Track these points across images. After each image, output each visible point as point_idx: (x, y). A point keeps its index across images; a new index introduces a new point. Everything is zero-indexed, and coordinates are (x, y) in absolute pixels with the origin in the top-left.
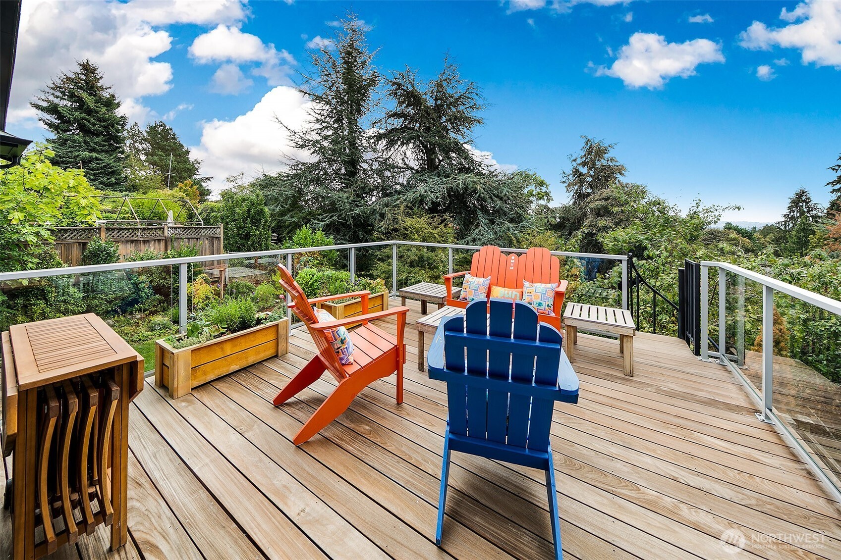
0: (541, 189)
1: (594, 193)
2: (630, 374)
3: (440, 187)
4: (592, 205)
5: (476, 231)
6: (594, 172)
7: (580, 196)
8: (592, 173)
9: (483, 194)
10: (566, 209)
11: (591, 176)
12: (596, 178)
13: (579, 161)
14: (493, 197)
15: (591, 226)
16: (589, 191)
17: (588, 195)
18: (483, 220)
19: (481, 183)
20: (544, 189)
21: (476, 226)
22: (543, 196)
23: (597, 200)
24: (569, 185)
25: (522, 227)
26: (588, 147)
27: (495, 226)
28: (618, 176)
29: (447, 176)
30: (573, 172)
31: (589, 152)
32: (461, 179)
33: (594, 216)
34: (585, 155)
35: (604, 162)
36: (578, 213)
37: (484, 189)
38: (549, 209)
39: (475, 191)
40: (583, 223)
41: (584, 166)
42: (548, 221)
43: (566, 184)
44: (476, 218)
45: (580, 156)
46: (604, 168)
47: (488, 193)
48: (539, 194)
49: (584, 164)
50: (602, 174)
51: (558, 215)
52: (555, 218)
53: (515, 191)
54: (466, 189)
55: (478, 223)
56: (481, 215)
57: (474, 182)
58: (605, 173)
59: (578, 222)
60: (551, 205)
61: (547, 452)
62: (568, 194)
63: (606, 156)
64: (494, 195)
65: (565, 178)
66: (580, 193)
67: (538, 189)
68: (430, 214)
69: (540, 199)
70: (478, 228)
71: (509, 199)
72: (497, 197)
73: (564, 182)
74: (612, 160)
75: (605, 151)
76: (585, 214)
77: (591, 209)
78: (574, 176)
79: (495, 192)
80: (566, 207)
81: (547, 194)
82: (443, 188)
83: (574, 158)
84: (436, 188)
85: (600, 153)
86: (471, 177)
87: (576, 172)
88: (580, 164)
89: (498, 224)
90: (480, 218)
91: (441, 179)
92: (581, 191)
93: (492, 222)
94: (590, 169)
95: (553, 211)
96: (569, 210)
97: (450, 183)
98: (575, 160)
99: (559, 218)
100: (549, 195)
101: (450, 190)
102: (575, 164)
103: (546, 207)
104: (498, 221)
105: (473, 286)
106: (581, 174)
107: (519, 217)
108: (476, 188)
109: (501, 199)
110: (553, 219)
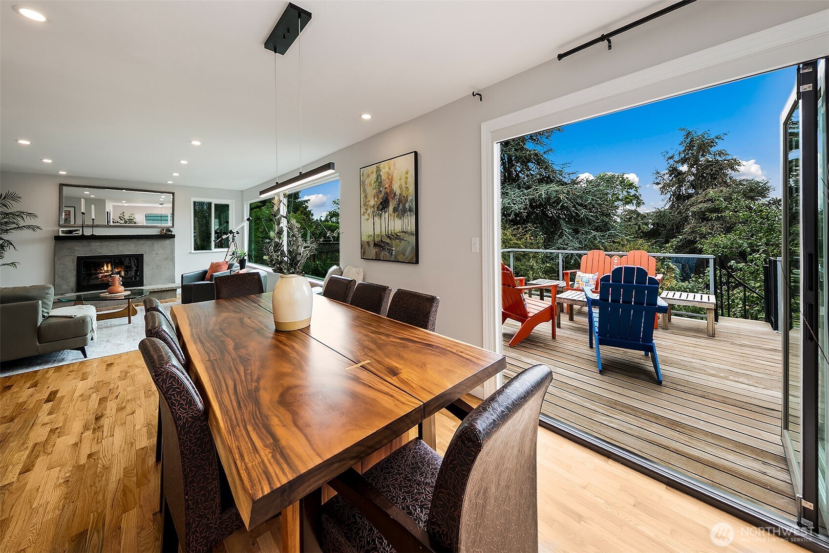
0: (628, 192)
1: (697, 194)
2: (712, 336)
3: (522, 199)
4: (694, 209)
5: (560, 241)
6: (697, 169)
7: (679, 198)
8: (694, 170)
9: (566, 203)
10: (660, 215)
11: (693, 175)
12: (699, 176)
13: (677, 158)
14: (577, 206)
15: (693, 232)
16: (691, 191)
17: (690, 196)
18: (566, 229)
19: (564, 193)
20: (633, 192)
21: (559, 236)
22: (631, 200)
23: (701, 202)
24: (663, 187)
25: (609, 236)
26: (688, 141)
27: (579, 236)
28: (729, 172)
29: (529, 187)
30: (670, 171)
31: (690, 146)
32: (543, 190)
33: (698, 220)
34: (684, 151)
35: (710, 158)
36: (677, 218)
37: (567, 198)
38: (638, 214)
39: (558, 201)
40: (683, 229)
41: (683, 164)
42: (639, 229)
43: (660, 186)
44: (560, 227)
45: (678, 152)
46: (709, 164)
47: (572, 202)
48: (627, 198)
49: (683, 161)
50: (708, 171)
51: (650, 221)
52: (647, 224)
53: (601, 198)
54: (548, 199)
55: (562, 233)
56: (565, 224)
57: (556, 191)
58: (712, 170)
59: (677, 229)
60: (642, 210)
61: (652, 343)
62: (663, 196)
63: (713, 149)
64: (577, 203)
65: (660, 178)
66: (679, 194)
67: (624, 192)
68: (514, 225)
69: (627, 203)
70: (561, 237)
71: (593, 207)
72: (581, 205)
73: (658, 184)
74: (720, 153)
75: (712, 143)
76: (686, 219)
77: (694, 213)
78: (670, 176)
79: (579, 201)
80: (661, 212)
81: (636, 197)
82: (525, 199)
83: (670, 155)
84: (518, 200)
85: (704, 147)
86: (554, 187)
87: (674, 171)
88: (677, 162)
89: (583, 233)
90: (564, 228)
91: (522, 191)
92: (680, 192)
93: (576, 231)
94: (691, 166)
95: (645, 217)
96: (665, 215)
97: (531, 193)
98: (671, 158)
99: (653, 224)
100: (638, 198)
101: (532, 201)
102: (671, 162)
103: (635, 212)
104: (583, 230)
105: (584, 280)
106: (680, 173)
107: (606, 225)
108: (559, 198)
109: (585, 207)
110: (646, 227)
